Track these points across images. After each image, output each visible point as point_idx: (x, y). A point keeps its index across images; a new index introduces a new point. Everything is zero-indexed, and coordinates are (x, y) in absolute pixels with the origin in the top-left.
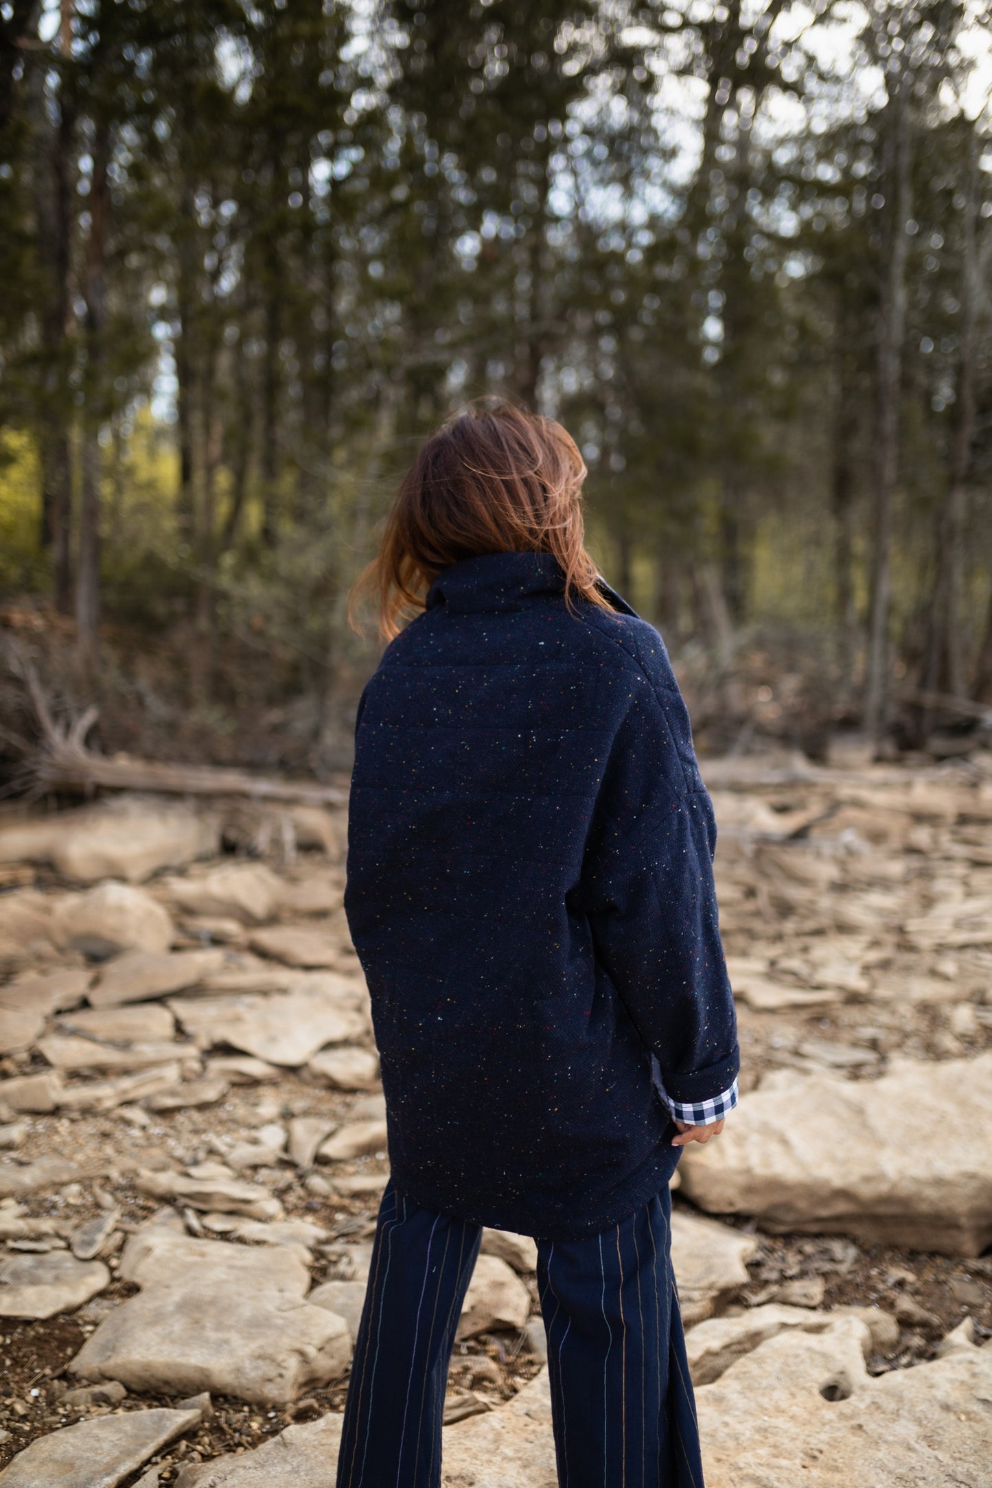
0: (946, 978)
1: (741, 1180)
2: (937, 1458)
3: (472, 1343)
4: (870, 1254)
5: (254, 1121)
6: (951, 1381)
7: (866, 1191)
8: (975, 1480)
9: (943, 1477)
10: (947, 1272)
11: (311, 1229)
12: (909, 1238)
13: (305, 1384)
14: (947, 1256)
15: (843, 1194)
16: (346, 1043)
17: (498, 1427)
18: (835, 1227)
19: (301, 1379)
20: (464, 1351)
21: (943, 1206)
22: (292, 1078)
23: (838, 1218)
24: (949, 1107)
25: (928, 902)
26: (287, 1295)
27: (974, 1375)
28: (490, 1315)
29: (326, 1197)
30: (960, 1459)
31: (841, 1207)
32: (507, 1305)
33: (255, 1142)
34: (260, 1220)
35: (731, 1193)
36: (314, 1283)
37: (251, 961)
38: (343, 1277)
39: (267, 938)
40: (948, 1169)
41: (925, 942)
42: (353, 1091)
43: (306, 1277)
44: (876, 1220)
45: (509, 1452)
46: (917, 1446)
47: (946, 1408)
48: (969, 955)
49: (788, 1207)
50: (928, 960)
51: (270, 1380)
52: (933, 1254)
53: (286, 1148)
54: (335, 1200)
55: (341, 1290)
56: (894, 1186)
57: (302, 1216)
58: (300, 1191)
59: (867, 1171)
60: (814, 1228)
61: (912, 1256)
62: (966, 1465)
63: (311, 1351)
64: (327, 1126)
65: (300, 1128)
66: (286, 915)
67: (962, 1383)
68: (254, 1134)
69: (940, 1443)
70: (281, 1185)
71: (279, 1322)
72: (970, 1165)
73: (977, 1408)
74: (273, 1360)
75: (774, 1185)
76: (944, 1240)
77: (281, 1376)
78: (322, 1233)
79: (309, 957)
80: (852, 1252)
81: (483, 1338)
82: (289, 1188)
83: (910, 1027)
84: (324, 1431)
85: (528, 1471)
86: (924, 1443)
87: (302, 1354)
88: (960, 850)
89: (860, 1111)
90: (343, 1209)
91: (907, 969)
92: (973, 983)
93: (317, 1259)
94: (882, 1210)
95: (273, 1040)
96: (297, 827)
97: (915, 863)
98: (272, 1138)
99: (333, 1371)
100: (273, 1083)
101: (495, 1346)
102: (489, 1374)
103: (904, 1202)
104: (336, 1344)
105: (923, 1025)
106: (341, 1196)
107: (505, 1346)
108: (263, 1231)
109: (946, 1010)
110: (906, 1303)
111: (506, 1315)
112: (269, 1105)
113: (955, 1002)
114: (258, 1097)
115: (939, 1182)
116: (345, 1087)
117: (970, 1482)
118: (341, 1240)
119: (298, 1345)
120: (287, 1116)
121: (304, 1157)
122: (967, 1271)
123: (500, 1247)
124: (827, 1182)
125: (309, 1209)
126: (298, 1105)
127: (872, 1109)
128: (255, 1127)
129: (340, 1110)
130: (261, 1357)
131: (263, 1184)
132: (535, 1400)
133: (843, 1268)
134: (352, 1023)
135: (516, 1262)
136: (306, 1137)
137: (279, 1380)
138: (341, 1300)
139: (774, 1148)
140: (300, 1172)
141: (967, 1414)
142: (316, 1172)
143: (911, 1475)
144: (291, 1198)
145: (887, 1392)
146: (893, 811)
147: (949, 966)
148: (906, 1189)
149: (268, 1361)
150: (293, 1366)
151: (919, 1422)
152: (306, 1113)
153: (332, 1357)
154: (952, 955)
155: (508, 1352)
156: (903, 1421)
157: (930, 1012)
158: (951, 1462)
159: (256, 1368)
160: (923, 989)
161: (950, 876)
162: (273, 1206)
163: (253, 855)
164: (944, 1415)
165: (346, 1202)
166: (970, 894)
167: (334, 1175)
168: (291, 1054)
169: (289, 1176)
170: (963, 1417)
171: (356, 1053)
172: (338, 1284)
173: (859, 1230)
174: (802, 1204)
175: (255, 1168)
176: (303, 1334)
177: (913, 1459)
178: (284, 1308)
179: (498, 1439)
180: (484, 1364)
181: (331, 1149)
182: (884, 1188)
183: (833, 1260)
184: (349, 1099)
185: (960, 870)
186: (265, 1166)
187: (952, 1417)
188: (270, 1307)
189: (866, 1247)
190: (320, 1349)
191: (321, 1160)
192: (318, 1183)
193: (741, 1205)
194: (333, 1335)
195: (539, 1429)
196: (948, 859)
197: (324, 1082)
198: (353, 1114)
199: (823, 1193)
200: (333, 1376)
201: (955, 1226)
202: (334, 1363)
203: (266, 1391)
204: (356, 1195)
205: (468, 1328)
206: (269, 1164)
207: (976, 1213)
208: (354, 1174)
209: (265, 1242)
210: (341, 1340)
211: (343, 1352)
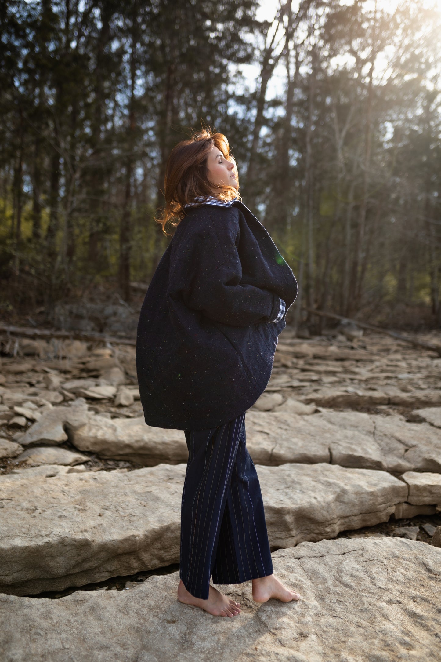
1: (92, 440)
2: (63, 488)
4: (135, 466)
7: (136, 445)
9: (60, 491)
15: (128, 446)
21: (164, 451)
23: (127, 455)
30: (70, 488)
31: (127, 451)
35: (88, 444)
44: (140, 455)
46: (60, 485)
47: (81, 479)
49: (108, 450)
56: (146, 443)
59: (138, 439)
60: (118, 458)
62: (71, 490)
69: (69, 485)
75: (104, 442)
80: (128, 465)
86: (63, 485)
94: (141, 452)
103: (150, 449)
115: (164, 443)
124: (124, 441)
139: (110, 431)
148: (152, 444)
151: (68, 481)
170: (83, 481)
174: (113, 449)
182: (142, 444)
193: (91, 448)
199: (122, 445)
201: (169, 459)
207: (176, 455)
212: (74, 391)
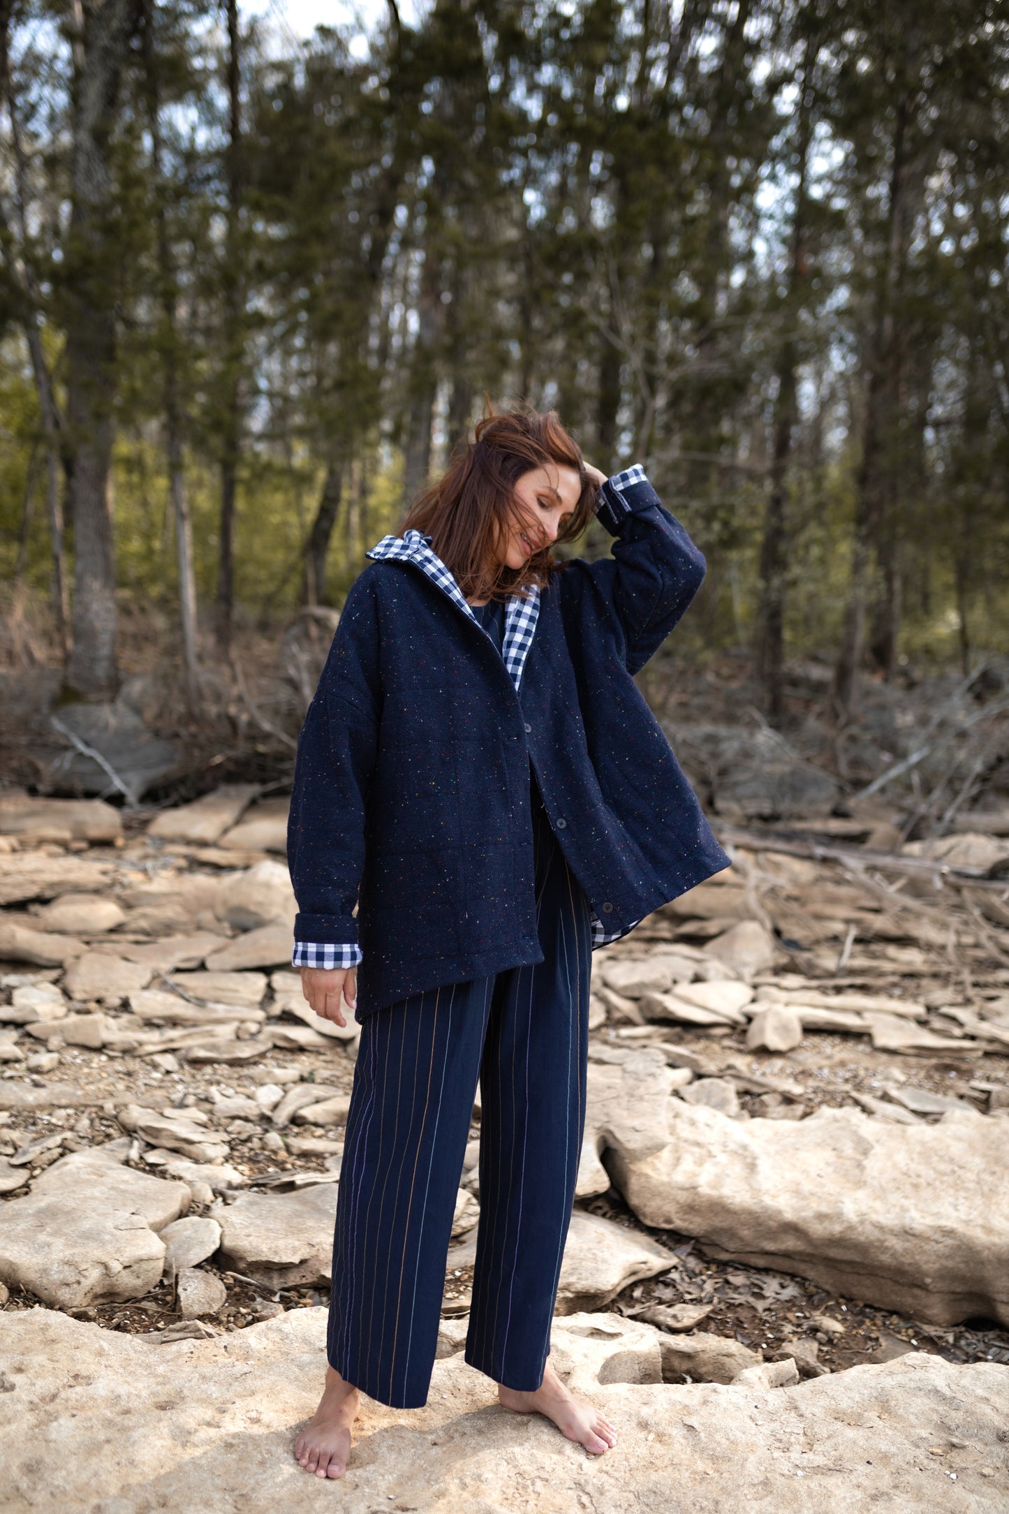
1: (683, 1197)
3: (290, 1294)
4: (813, 1298)
5: (266, 1079)
6: (674, 1403)
7: (818, 1230)
8: (602, 1494)
11: (230, 1174)
12: (866, 1290)
13: (103, 1296)
14: (905, 1316)
15: (792, 1229)
18: (785, 1264)
19: (99, 1290)
20: (277, 1299)
21: (907, 1260)
23: (787, 1255)
26: (137, 1218)
29: (275, 1152)
30: (607, 1473)
31: (790, 1243)
33: (251, 1096)
34: (197, 1161)
35: (670, 1208)
40: (920, 1220)
49: (731, 1233)
51: (67, 1285)
52: (889, 1312)
53: (275, 1106)
54: (283, 1155)
55: (193, 1224)
56: (851, 1228)
57: (238, 1164)
58: (255, 1144)
59: (824, 1208)
60: (761, 1262)
61: (866, 1311)
63: (116, 1267)
64: (325, 1093)
65: (301, 1091)
68: (256, 1090)
70: (244, 1136)
71: (108, 1237)
73: (677, 1433)
74: (76, 1268)
75: (718, 1207)
76: (907, 1300)
77: (79, 1283)
78: (240, 1180)
80: (789, 1291)
81: (305, 1291)
82: (248, 1139)
87: (106, 1267)
89: (865, 1149)
90: (280, 1164)
94: (833, 1253)
98: (270, 1096)
99: (136, 1289)
103: (862, 1248)
104: (145, 1266)
115: (908, 1233)
118: (255, 1189)
119: (105, 1259)
120: (305, 1081)
121: (283, 1115)
124: (780, 1212)
125: (250, 1160)
128: (261, 1085)
130: (68, 1263)
131: (229, 1132)
136: (294, 1099)
137: (75, 1286)
138: (188, 1232)
139: (738, 1169)
140: (269, 1127)
141: (660, 1434)
142: (282, 1129)
144: (242, 1148)
148: (866, 1233)
149: (72, 1268)
150: (93, 1276)
153: (138, 1277)
159: (60, 1272)
162: (218, 1152)
165: (290, 1158)
167: (296, 1135)
169: (258, 1128)
170: (652, 1437)
172: (195, 1218)
174: (745, 1233)
175: (234, 1118)
176: (119, 1251)
178: (122, 1227)
181: (310, 1112)
182: (837, 1228)
183: (758, 1295)
186: (245, 1118)
188: (110, 1225)
189: (812, 1291)
190: (125, 1267)
191: (296, 1120)
192: (276, 1139)
193: (678, 1223)
194: (146, 1257)
199: (771, 1223)
200: (134, 1295)
201: (924, 1287)
202: (139, 1282)
203: (59, 1293)
204: (305, 1155)
205: (293, 1279)
206: (252, 1118)
207: (947, 1275)
208: (320, 1137)
209: (180, 1178)
210: (153, 1264)
211: (150, 1274)
212: (636, 994)
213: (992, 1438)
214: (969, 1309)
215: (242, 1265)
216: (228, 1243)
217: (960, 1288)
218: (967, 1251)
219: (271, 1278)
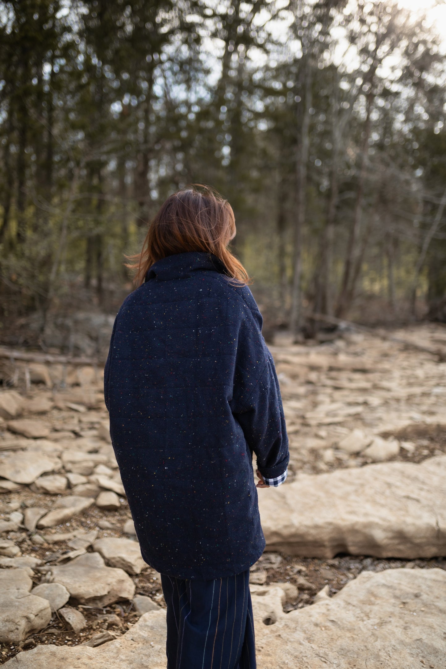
0: (321, 438)
2: (312, 647)
3: (108, 609)
4: (287, 560)
5: (7, 510)
6: (319, 613)
7: (286, 532)
8: (327, 655)
9: (314, 655)
10: (319, 566)
11: (33, 559)
12: (304, 552)
13: (29, 632)
14: (319, 559)
15: (276, 534)
16: (53, 472)
17: (119, 646)
18: (272, 548)
19: (27, 630)
20: (105, 612)
21: (318, 537)
22: (27, 489)
23: (273, 544)
24: (321, 494)
25: (315, 405)
26: (21, 591)
27: (328, 610)
28: (117, 595)
29: (42, 545)
30: (322, 647)
31: (275, 539)
32: (125, 590)
33: (8, 520)
34: (9, 557)
36: (34, 585)
37: (8, 435)
38: (48, 581)
39: (16, 424)
40: (320, 521)
41: (313, 422)
42: (56, 495)
43: (30, 582)
44: (290, 544)
45: (123, 657)
46: (303, 643)
47: (316, 625)
48: (331, 428)
50: (314, 430)
51: (12, 631)
52: (314, 558)
53: (23, 522)
54: (46, 545)
55: (47, 588)
56: (298, 529)
57: (30, 554)
58: (29, 542)
59: (286, 523)
61: (305, 560)
62: (324, 649)
63: (32, 617)
64: (43, 512)
65: (29, 513)
66: (25, 414)
67: (323, 614)
68: (8, 516)
69: (313, 640)
70: (20, 540)
71: (17, 604)
72: (329, 520)
73: (329, 624)
74: (13, 622)
76: (318, 552)
77: (17, 629)
78: (39, 561)
79: (36, 434)
80: (279, 559)
81: (114, 606)
82: (24, 541)
83: (306, 459)
84: (36, 653)
85: (131, 666)
86: (306, 641)
87: (27, 618)
88: (329, 382)
89: (283, 497)
90: (49, 550)
91: (306, 434)
92: (334, 440)
93: (36, 574)
94: (292, 540)
95: (18, 472)
96: (31, 372)
97: (310, 387)
98: (16, 518)
99: (42, 625)
100: (18, 493)
101: (119, 609)
102: (116, 622)
103: (301, 536)
104: (44, 613)
105: (311, 458)
106: (49, 544)
107: (124, 609)
108: (11, 561)
109: (321, 452)
110: (301, 580)
111: (124, 595)
112: (15, 503)
113: (326, 448)
114: (10, 499)
116: (52, 493)
117: (325, 657)
118: (48, 564)
119: (25, 614)
120: (24, 507)
121: (31, 526)
122: (328, 565)
123: (122, 564)
124: (269, 528)
125: (33, 550)
126: (29, 502)
127: (288, 496)
128: (8, 513)
129: (50, 504)
130: (7, 621)
131: (11, 539)
132: (136, 633)
133: (275, 566)
134: (56, 463)
135: (130, 570)
136: (33, 517)
137: (16, 631)
138: (47, 592)
140: (29, 533)
141: (325, 627)
142: (36, 533)
143: (301, 655)
144: (25, 546)
145: (292, 620)
146: (301, 365)
147: (323, 433)
148: (303, 530)
149: (11, 623)
150: (23, 624)
151: (305, 632)
152: (33, 506)
153: (42, 619)
154: (324, 428)
155: (125, 612)
156: (298, 632)
157: (315, 453)
158: (318, 648)
159: (6, 626)
160: (312, 443)
161: (324, 394)
162: (16, 550)
163: (11, 386)
164: (315, 628)
165: (51, 546)
166: (333, 401)
167: (45, 534)
168: (27, 479)
169: (24, 535)
170: (323, 629)
171: (58, 477)
172: (46, 584)
173: (282, 549)
175: (8, 532)
176: (28, 609)
177: (302, 648)
178: (20, 597)
179: (118, 652)
180: (113, 618)
181: (44, 522)
182: (293, 530)
183: (271, 563)
184: (54, 498)
185: (329, 391)
186: (12, 531)
187: (319, 629)
188: (13, 597)
189: (285, 556)
190: (36, 616)
191: (39, 527)
192: (37, 538)
194: (43, 609)
195: (137, 646)
196: (324, 386)
197: (41, 491)
198: (55, 505)
200: (42, 628)
201: (323, 546)
202: (43, 621)
203: (9, 636)
204: (56, 543)
205: (107, 602)
206: (15, 530)
207: (332, 540)
208: (55, 533)
209: (11, 567)
210: (47, 611)
211: (47, 616)
213: (413, 597)
214: (338, 550)
215: (83, 601)
216: (74, 592)
217: (335, 543)
218: (338, 529)
219: (97, 604)
